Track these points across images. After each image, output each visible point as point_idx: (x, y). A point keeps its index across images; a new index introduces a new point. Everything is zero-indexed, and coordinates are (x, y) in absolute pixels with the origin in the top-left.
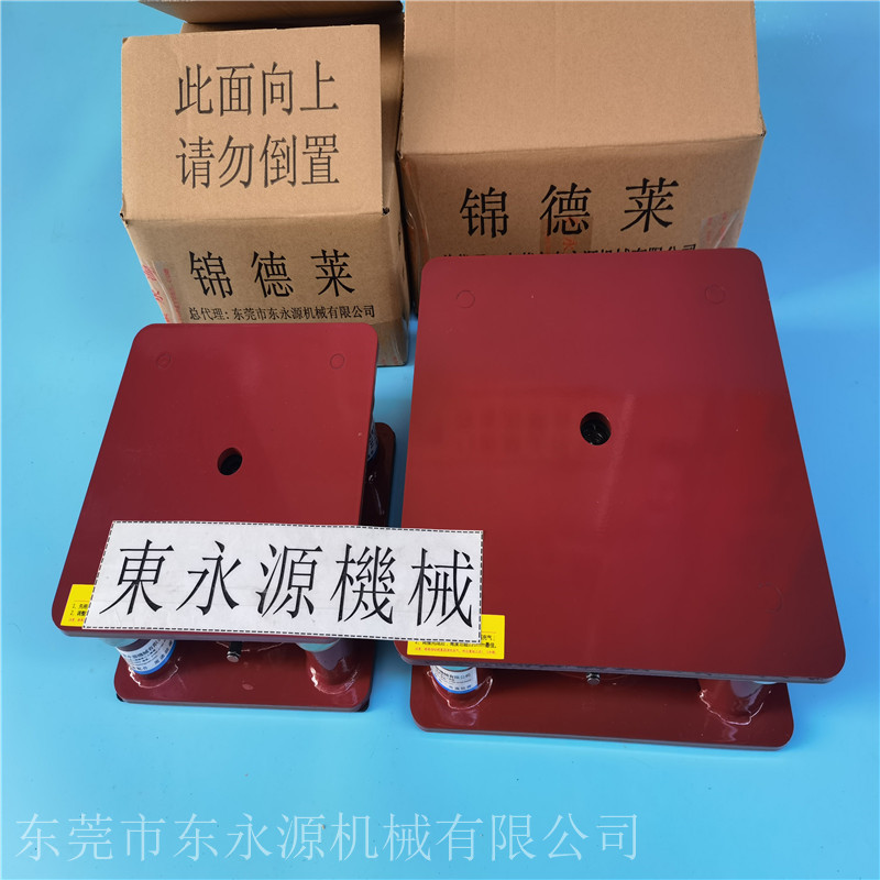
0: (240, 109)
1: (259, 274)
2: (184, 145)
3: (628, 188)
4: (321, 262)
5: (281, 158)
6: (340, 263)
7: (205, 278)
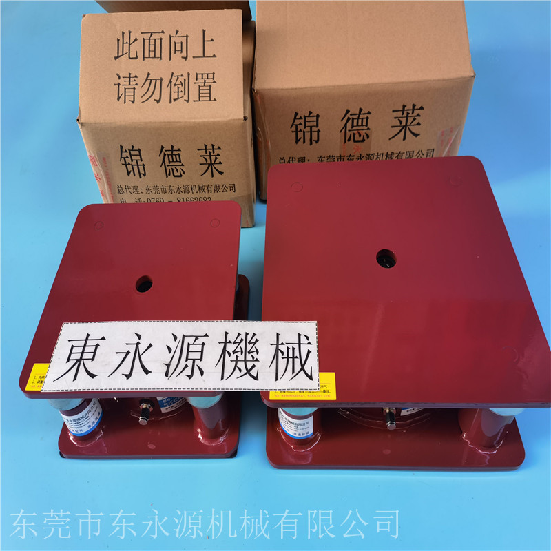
0: (155, 57)
1: (164, 161)
2: (119, 78)
3: (393, 111)
4: (203, 152)
5: (180, 86)
6: (215, 154)
7: (129, 164)
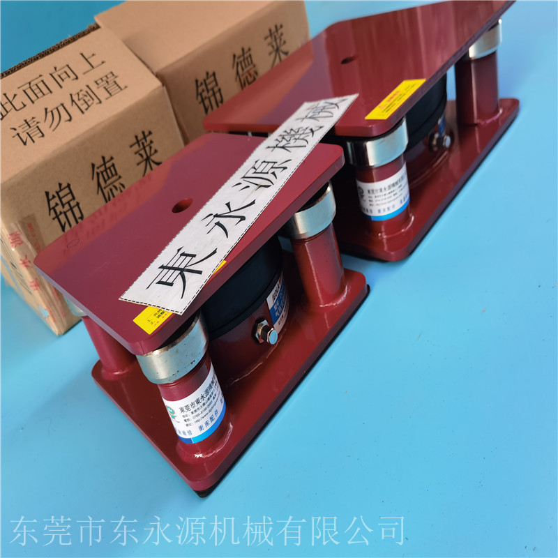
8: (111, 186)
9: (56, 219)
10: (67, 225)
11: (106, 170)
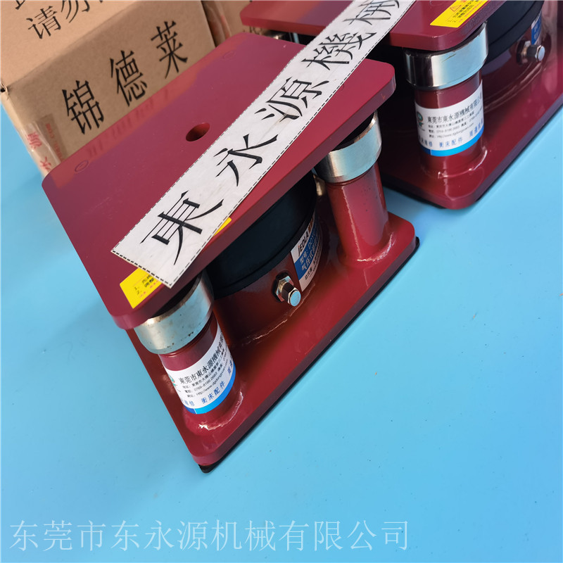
8: (132, 85)
9: (75, 120)
10: (87, 126)
11: (126, 66)
